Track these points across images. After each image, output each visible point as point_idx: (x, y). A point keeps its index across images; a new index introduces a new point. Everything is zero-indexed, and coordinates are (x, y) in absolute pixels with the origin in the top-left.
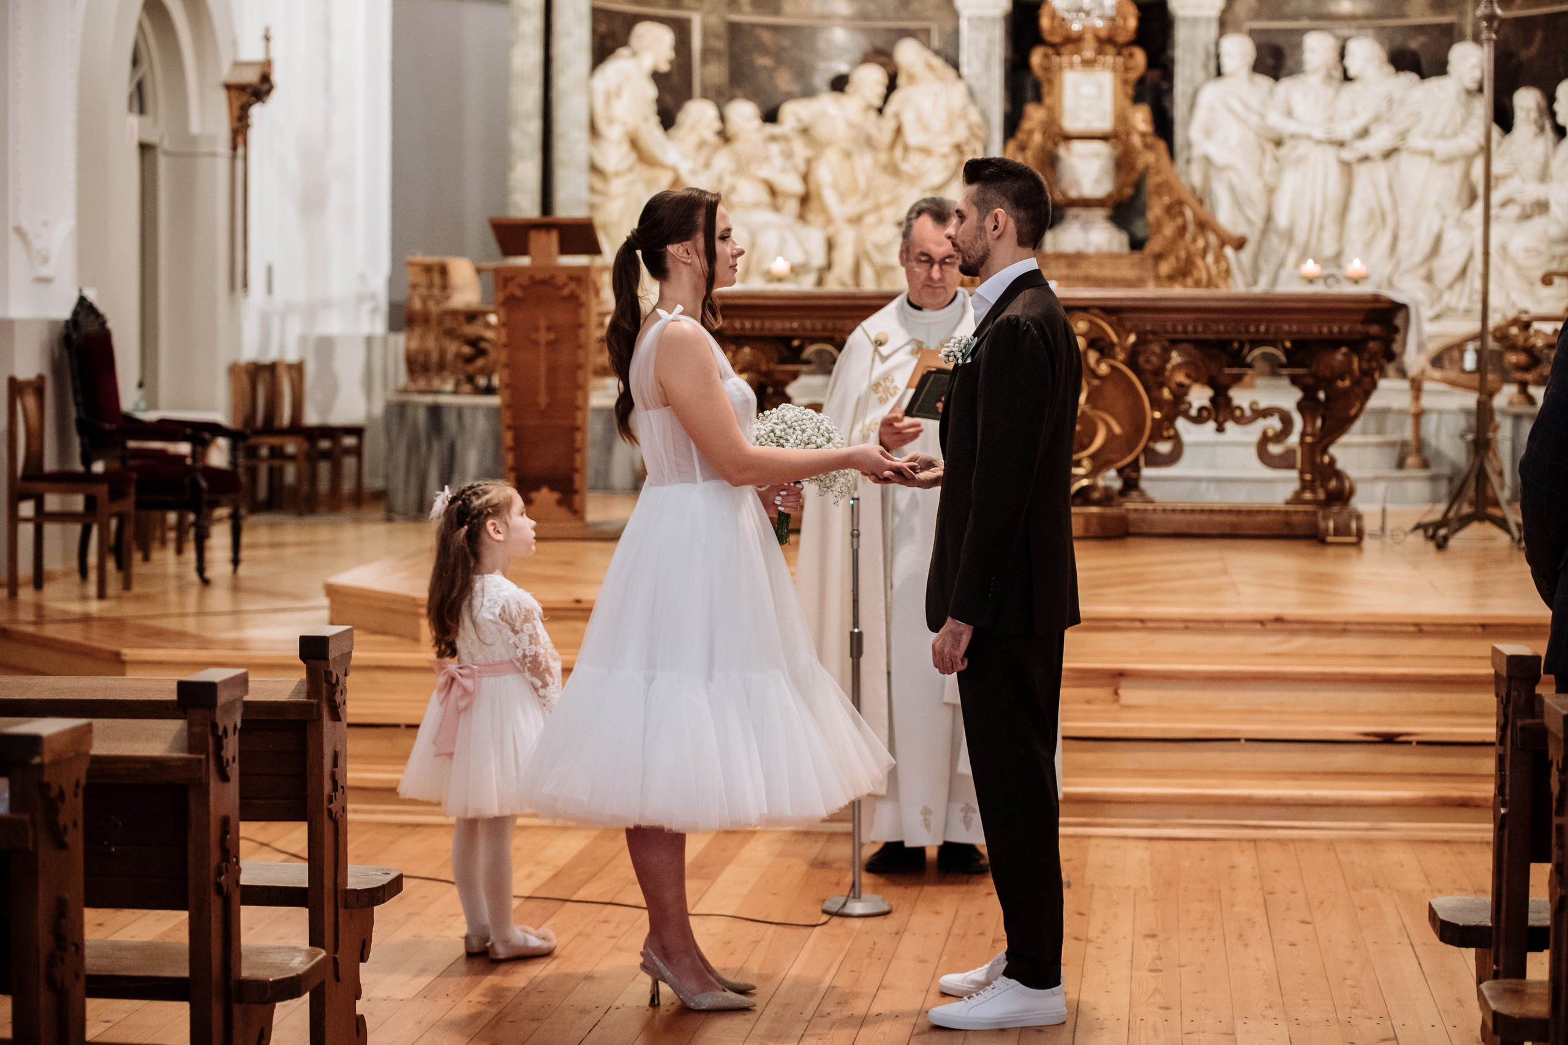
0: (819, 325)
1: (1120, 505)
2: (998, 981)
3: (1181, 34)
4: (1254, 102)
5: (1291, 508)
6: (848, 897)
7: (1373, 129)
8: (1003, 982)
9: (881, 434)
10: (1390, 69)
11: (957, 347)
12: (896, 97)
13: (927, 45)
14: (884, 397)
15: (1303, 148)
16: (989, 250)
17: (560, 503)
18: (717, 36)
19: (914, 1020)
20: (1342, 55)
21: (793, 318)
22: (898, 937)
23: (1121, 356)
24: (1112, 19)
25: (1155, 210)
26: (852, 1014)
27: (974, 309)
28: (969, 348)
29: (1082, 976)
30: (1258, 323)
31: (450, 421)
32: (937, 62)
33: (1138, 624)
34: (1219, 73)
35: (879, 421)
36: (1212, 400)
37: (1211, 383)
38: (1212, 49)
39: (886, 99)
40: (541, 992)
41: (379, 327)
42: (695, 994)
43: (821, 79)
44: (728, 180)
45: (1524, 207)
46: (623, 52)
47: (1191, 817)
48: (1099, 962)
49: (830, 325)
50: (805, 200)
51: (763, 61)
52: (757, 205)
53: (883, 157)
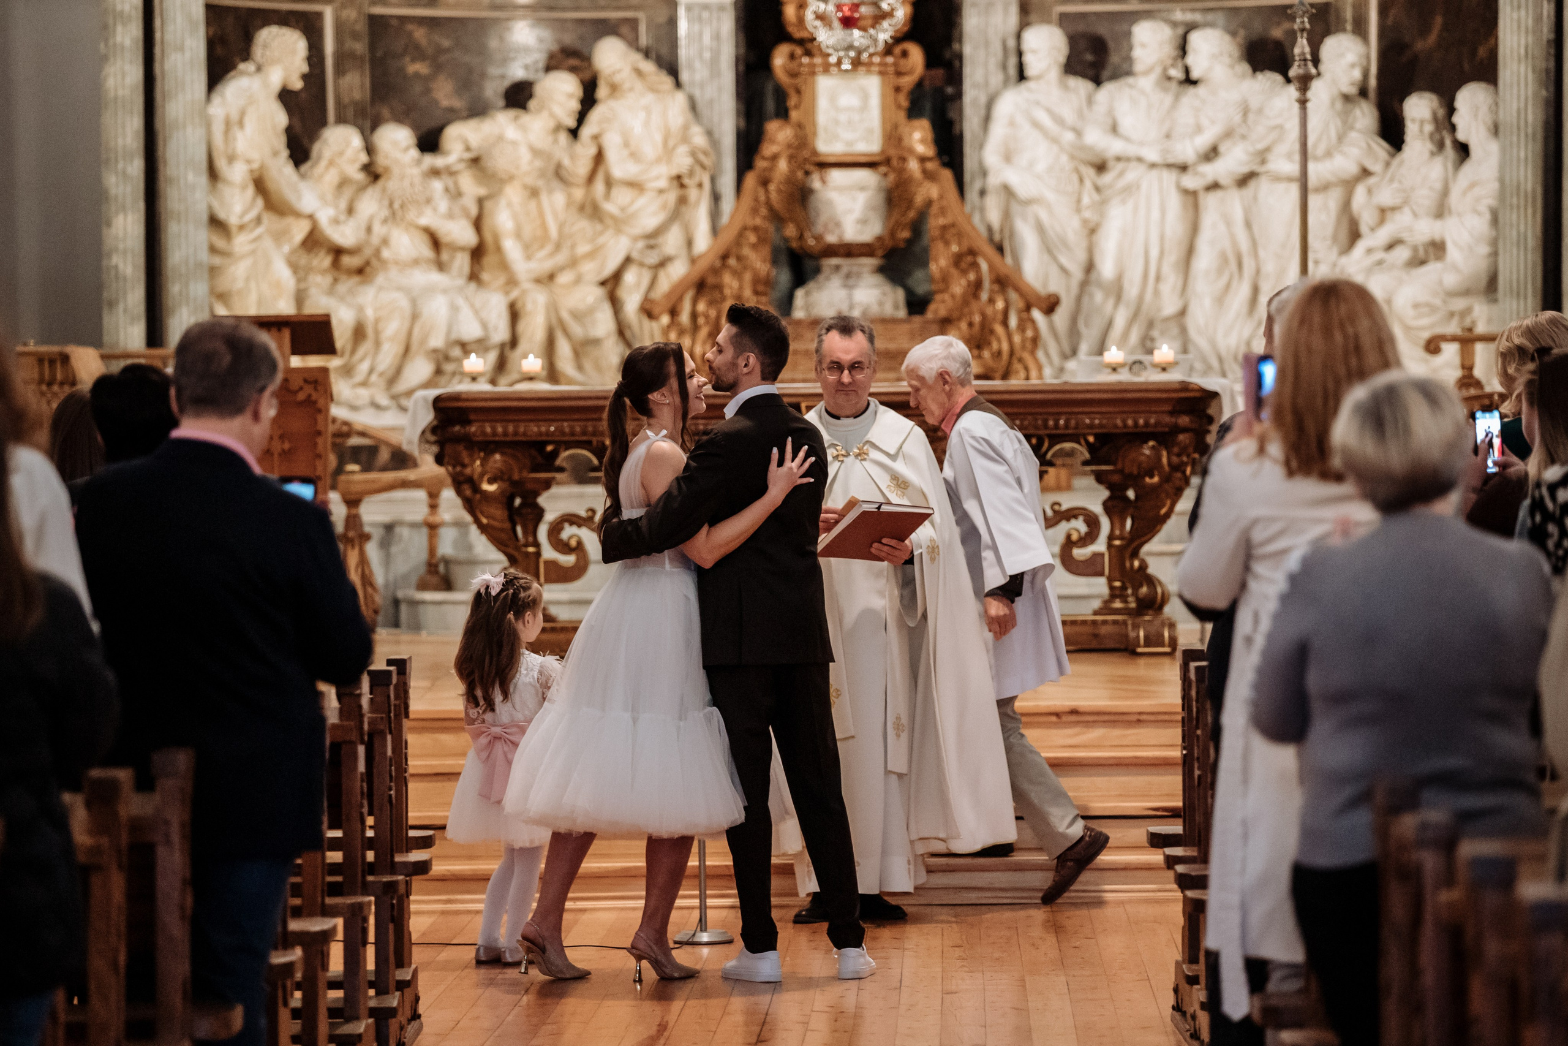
0: (578, 428)
4: (1068, 114)
5: (1099, 618)
6: (695, 928)
7: (1222, 148)
10: (1246, 67)
12: (595, 115)
13: (633, 43)
15: (1134, 173)
16: (738, 380)
18: (355, 36)
20: (1183, 49)
21: (552, 421)
25: (940, 262)
30: (1057, 416)
32: (649, 67)
34: (1022, 76)
38: (1011, 43)
39: (581, 117)
43: (493, 90)
44: (379, 230)
45: (1415, 249)
46: (244, 67)
49: (590, 428)
50: (477, 253)
51: (417, 68)
52: (416, 262)
53: (579, 194)
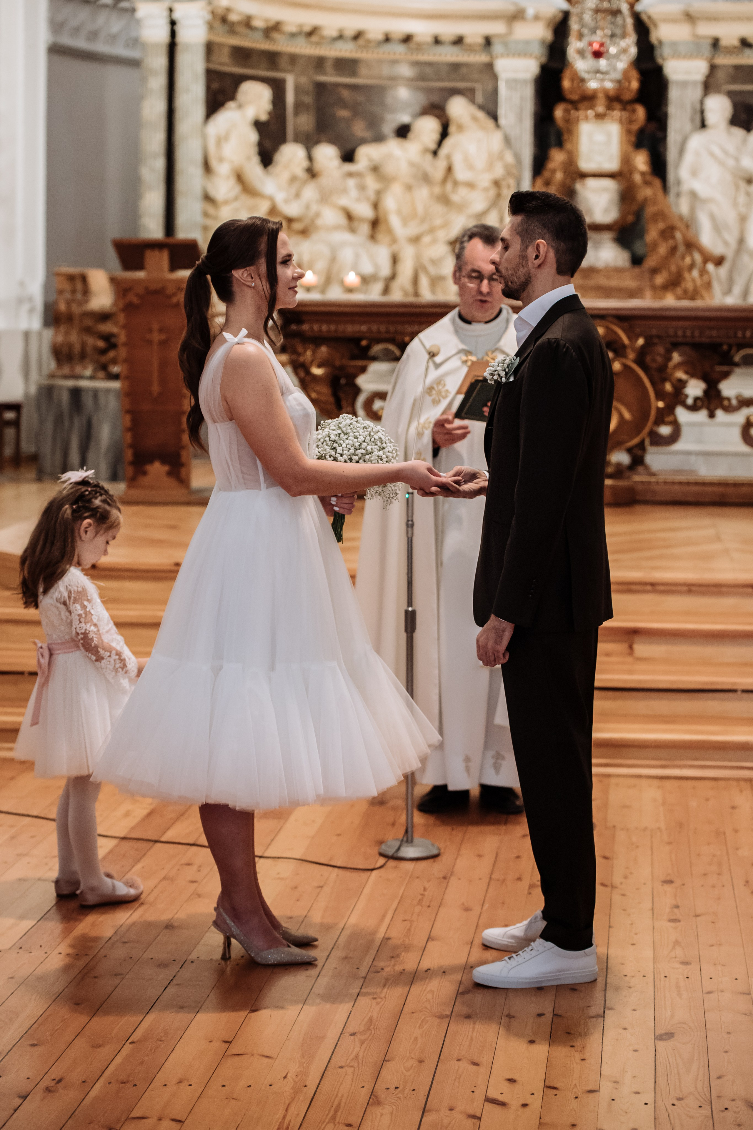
0: (383, 328)
1: (629, 478)
2: (536, 942)
3: (674, 94)
4: (731, 148)
6: (402, 841)
8: (540, 944)
9: (434, 433)
11: (501, 366)
12: (448, 143)
13: (472, 101)
14: (437, 399)
16: (530, 277)
17: (169, 474)
18: (307, 93)
19: (459, 977)
21: (361, 323)
22: (446, 881)
23: (632, 355)
24: (619, 82)
25: (652, 234)
26: (404, 970)
27: (516, 331)
28: (512, 368)
29: (610, 927)
30: (744, 330)
31: (88, 401)
32: (481, 115)
33: (649, 588)
34: (703, 125)
35: (433, 420)
36: (706, 392)
37: (705, 378)
38: (698, 107)
39: (440, 143)
40: (126, 942)
41: (36, 323)
42: (262, 951)
43: (388, 128)
44: (314, 208)
46: (231, 104)
47: (696, 759)
48: (624, 910)
49: (392, 328)
50: (375, 223)
51: (343, 113)
52: (336, 228)
53: (437, 190)
